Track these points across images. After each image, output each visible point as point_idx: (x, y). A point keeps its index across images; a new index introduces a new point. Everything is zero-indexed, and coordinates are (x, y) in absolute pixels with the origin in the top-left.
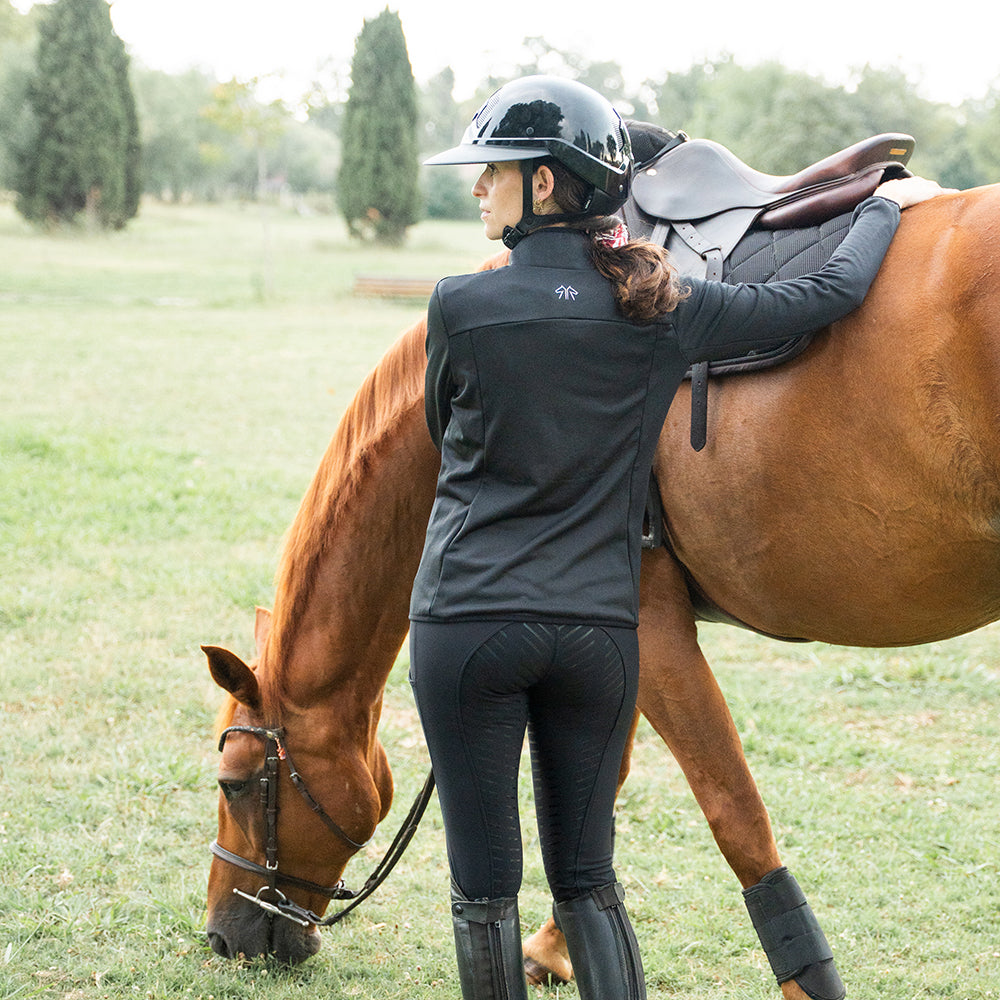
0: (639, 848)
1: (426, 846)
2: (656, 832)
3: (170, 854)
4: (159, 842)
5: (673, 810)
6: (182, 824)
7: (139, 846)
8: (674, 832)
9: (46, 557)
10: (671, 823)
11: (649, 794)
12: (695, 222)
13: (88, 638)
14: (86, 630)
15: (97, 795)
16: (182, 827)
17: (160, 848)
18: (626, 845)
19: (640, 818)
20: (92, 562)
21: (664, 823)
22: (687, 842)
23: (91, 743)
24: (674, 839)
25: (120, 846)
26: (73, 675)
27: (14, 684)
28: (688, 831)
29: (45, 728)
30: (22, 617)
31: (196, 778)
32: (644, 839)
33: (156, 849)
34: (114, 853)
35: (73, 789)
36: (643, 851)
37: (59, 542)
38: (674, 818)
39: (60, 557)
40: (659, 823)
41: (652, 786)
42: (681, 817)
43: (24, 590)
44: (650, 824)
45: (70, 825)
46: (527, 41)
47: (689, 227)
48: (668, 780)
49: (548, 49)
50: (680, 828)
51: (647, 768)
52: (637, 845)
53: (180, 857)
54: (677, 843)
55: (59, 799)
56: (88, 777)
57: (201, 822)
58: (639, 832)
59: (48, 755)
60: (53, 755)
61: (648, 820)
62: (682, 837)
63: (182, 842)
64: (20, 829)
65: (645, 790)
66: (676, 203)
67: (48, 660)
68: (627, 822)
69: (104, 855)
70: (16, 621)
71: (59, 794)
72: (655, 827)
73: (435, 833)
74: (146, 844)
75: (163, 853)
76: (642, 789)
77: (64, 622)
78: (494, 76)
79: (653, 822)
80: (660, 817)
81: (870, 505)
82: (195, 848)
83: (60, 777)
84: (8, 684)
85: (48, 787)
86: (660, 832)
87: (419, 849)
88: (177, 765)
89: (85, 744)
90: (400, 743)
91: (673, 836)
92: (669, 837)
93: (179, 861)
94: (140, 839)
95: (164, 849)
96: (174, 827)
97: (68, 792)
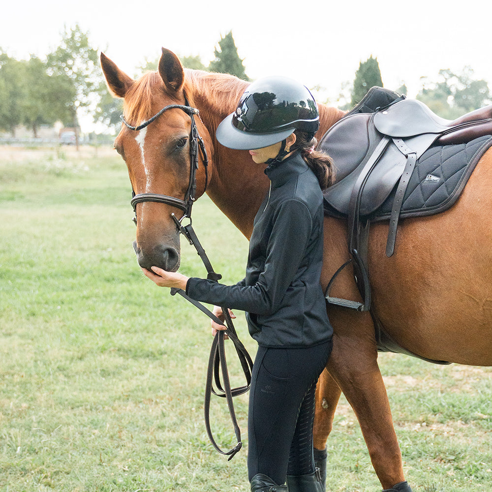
0: (458, 484)
1: (343, 481)
2: (468, 475)
3: (209, 484)
4: (204, 477)
5: (479, 462)
6: (218, 467)
7: (193, 479)
8: (478, 475)
9: (179, 324)
10: (477, 470)
11: (467, 453)
12: (405, 139)
13: (191, 366)
14: (190, 362)
15: (178, 450)
16: (218, 469)
17: (204, 480)
18: (451, 482)
19: (461, 467)
20: (201, 326)
21: (473, 470)
22: (485, 481)
23: (182, 421)
24: (478, 479)
25: (184, 478)
26: (180, 385)
27: (150, 389)
28: (486, 475)
29: (160, 413)
30: (161, 354)
31: (230, 441)
32: (461, 479)
33: (202, 481)
34: (180, 482)
35: (167, 446)
36: (460, 486)
37: (186, 316)
38: (479, 467)
39: (186, 323)
40: (470, 470)
41: (469, 449)
42: (483, 466)
43: (165, 340)
44: (466, 471)
45: (162, 466)
46: (441, 72)
47: (401, 141)
48: (479, 445)
49: (452, 75)
50: (482, 473)
51: (468, 438)
52: (457, 483)
53: (214, 485)
54: (479, 482)
55: (159, 452)
56: (176, 440)
57: (229, 466)
58: (459, 475)
59: (159, 428)
60: (161, 428)
61: (465, 468)
62: (483, 478)
63: (217, 477)
64: (136, 468)
65: (465, 451)
66: (396, 128)
67: (169, 377)
68: (452, 469)
69: (175, 483)
70: (159, 357)
71: (160, 449)
72: (468, 472)
73: (350, 474)
74: (197, 478)
75: (206, 483)
76: (463, 451)
77: (182, 357)
78: (426, 89)
79: (468, 469)
80: (471, 467)
81: (474, 296)
82: (223, 481)
83: (162, 440)
84: (147, 390)
85: (154, 445)
86: (471, 475)
87: (340, 483)
88: (221, 434)
89: (178, 422)
90: (339, 423)
91: (478, 478)
92: (475, 478)
93: (213, 488)
94: (194, 475)
95: (206, 481)
96: (214, 468)
97: (164, 448)
